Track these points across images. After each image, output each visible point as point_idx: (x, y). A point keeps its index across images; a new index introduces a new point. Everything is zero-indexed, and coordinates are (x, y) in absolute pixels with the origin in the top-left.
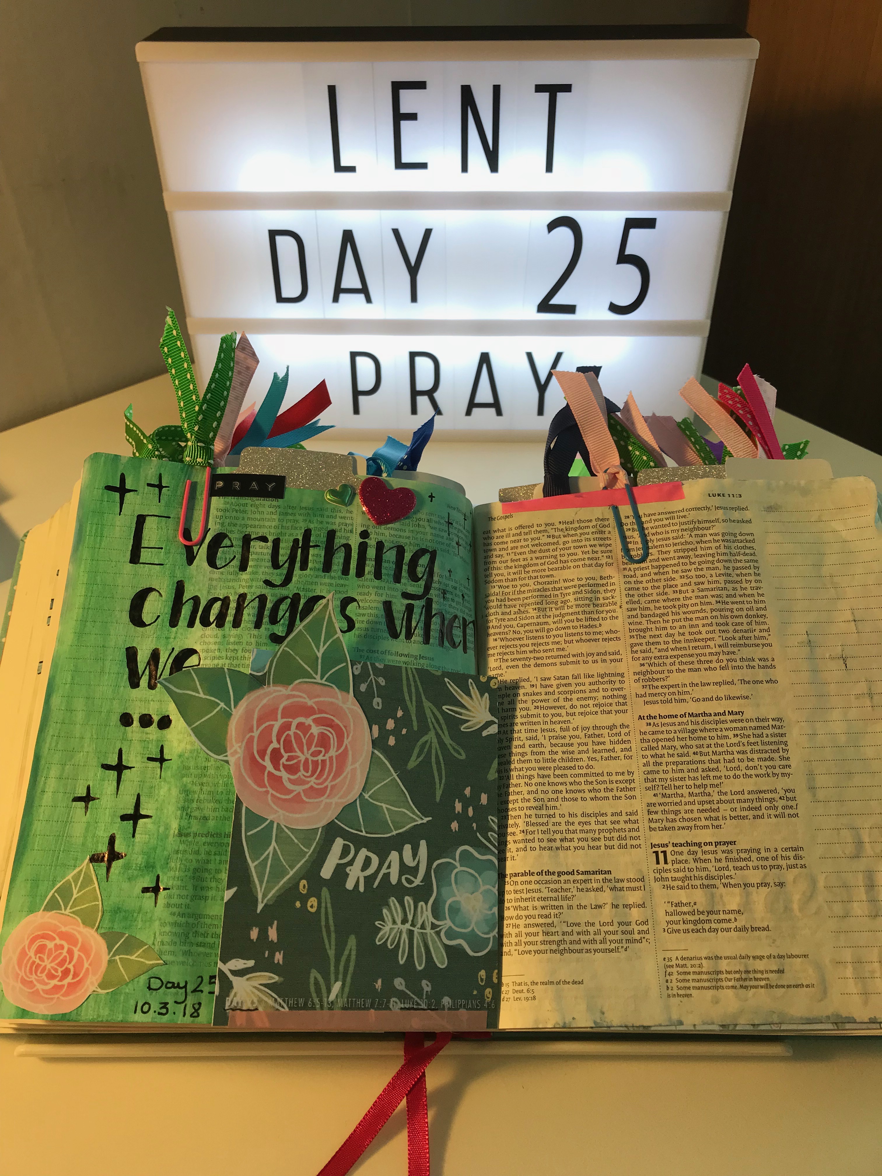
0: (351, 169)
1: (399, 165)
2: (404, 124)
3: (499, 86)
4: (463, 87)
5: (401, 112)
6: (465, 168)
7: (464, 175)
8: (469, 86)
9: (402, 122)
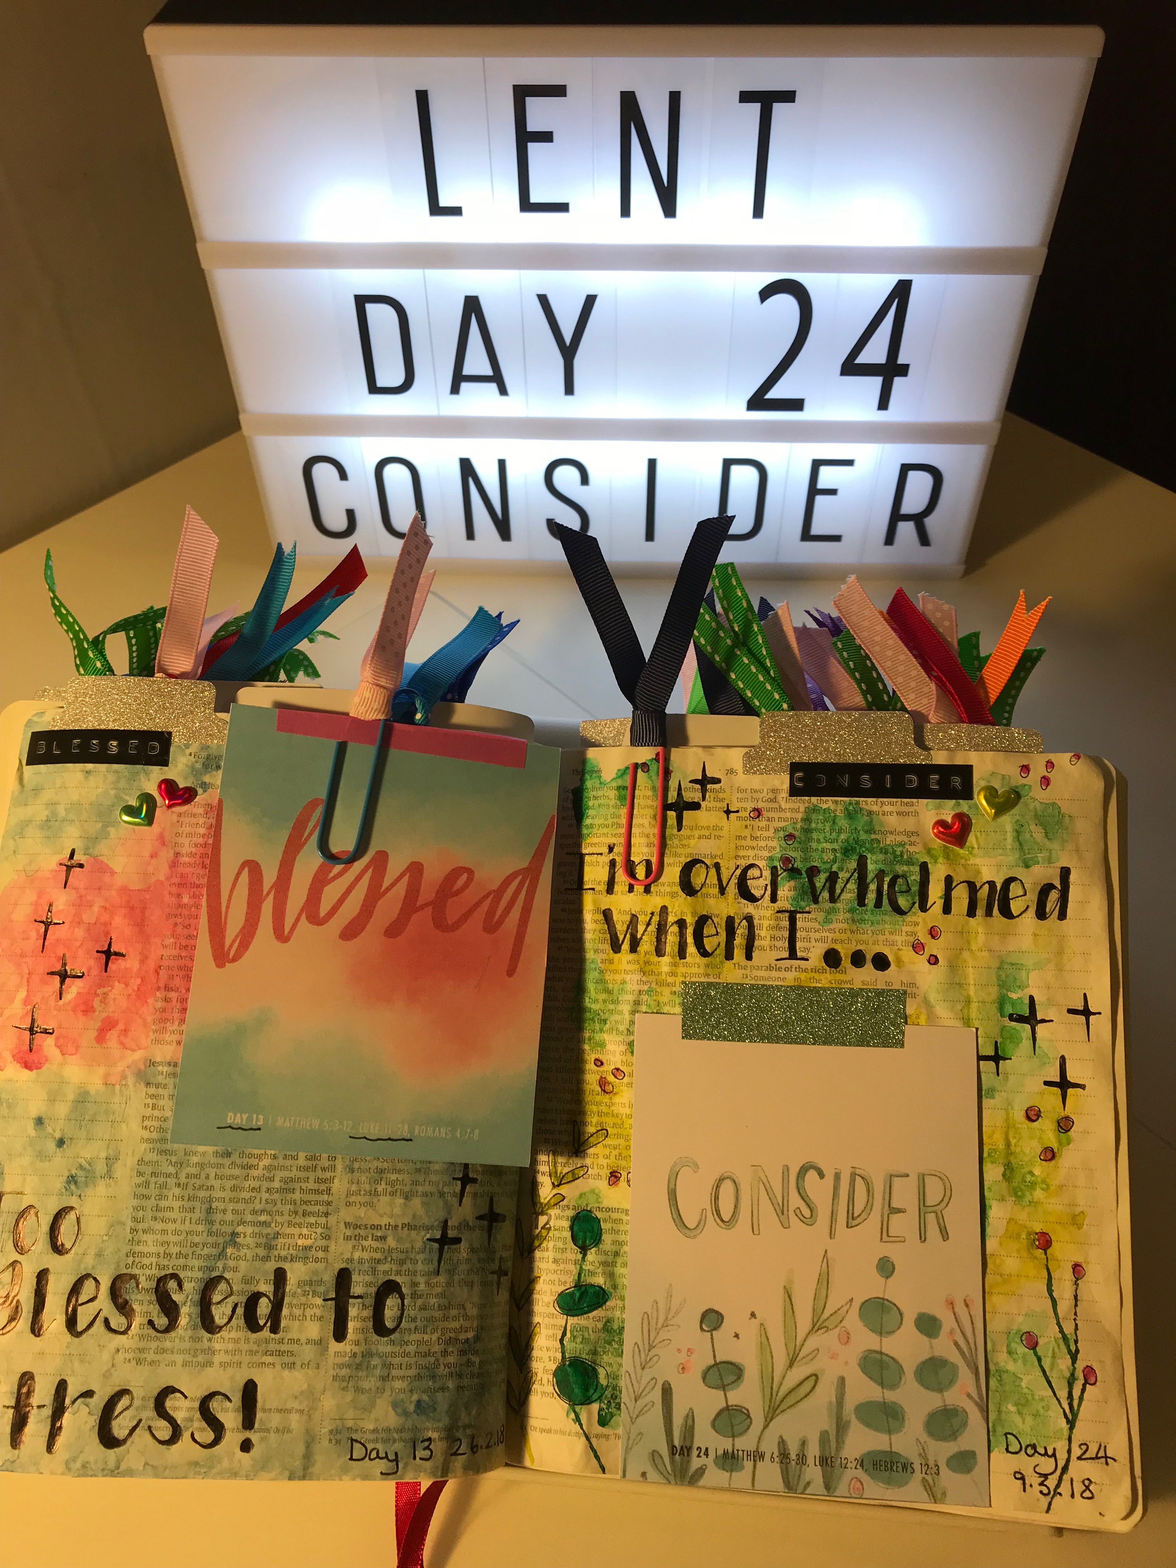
0: (456, 211)
1: (526, 205)
2: (532, 148)
3: (679, 93)
4: (623, 94)
5: (529, 130)
6: (625, 211)
7: (625, 219)
8: (633, 93)
9: (529, 144)
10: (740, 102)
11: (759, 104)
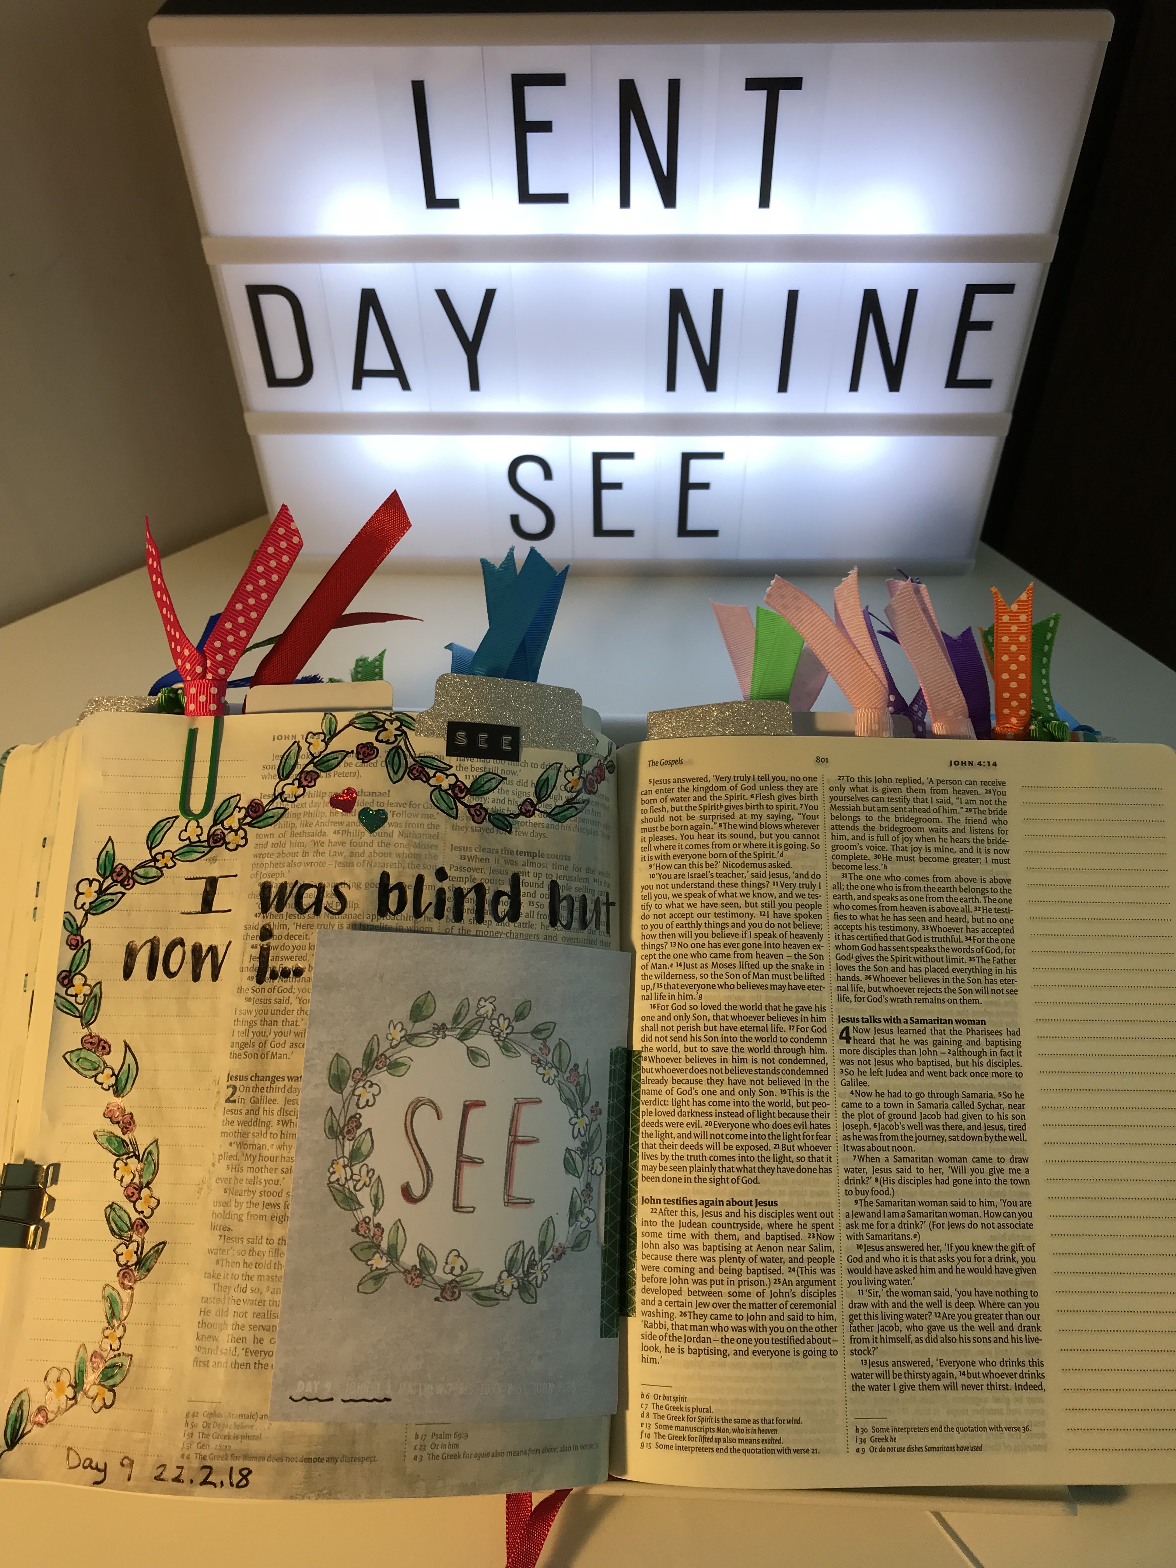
0: (453, 204)
1: (525, 196)
2: (532, 138)
3: (678, 80)
4: (622, 82)
5: (528, 119)
6: (625, 202)
7: (625, 211)
8: (632, 81)
9: (528, 134)
10: (747, 89)
11: (765, 92)
